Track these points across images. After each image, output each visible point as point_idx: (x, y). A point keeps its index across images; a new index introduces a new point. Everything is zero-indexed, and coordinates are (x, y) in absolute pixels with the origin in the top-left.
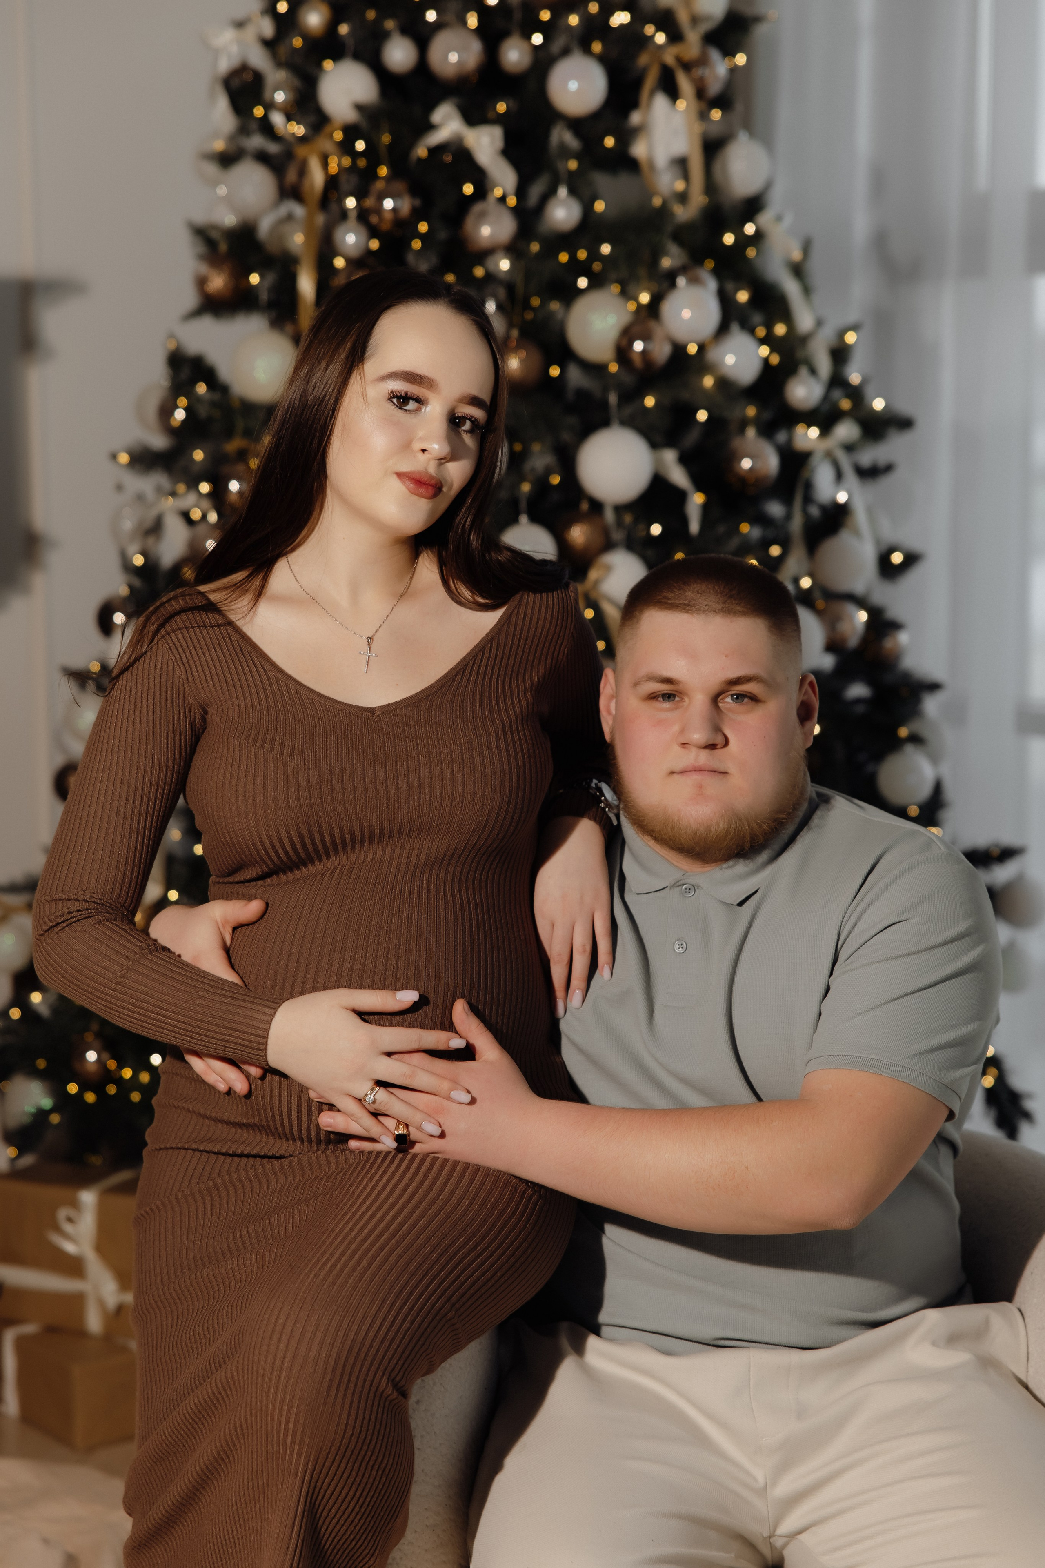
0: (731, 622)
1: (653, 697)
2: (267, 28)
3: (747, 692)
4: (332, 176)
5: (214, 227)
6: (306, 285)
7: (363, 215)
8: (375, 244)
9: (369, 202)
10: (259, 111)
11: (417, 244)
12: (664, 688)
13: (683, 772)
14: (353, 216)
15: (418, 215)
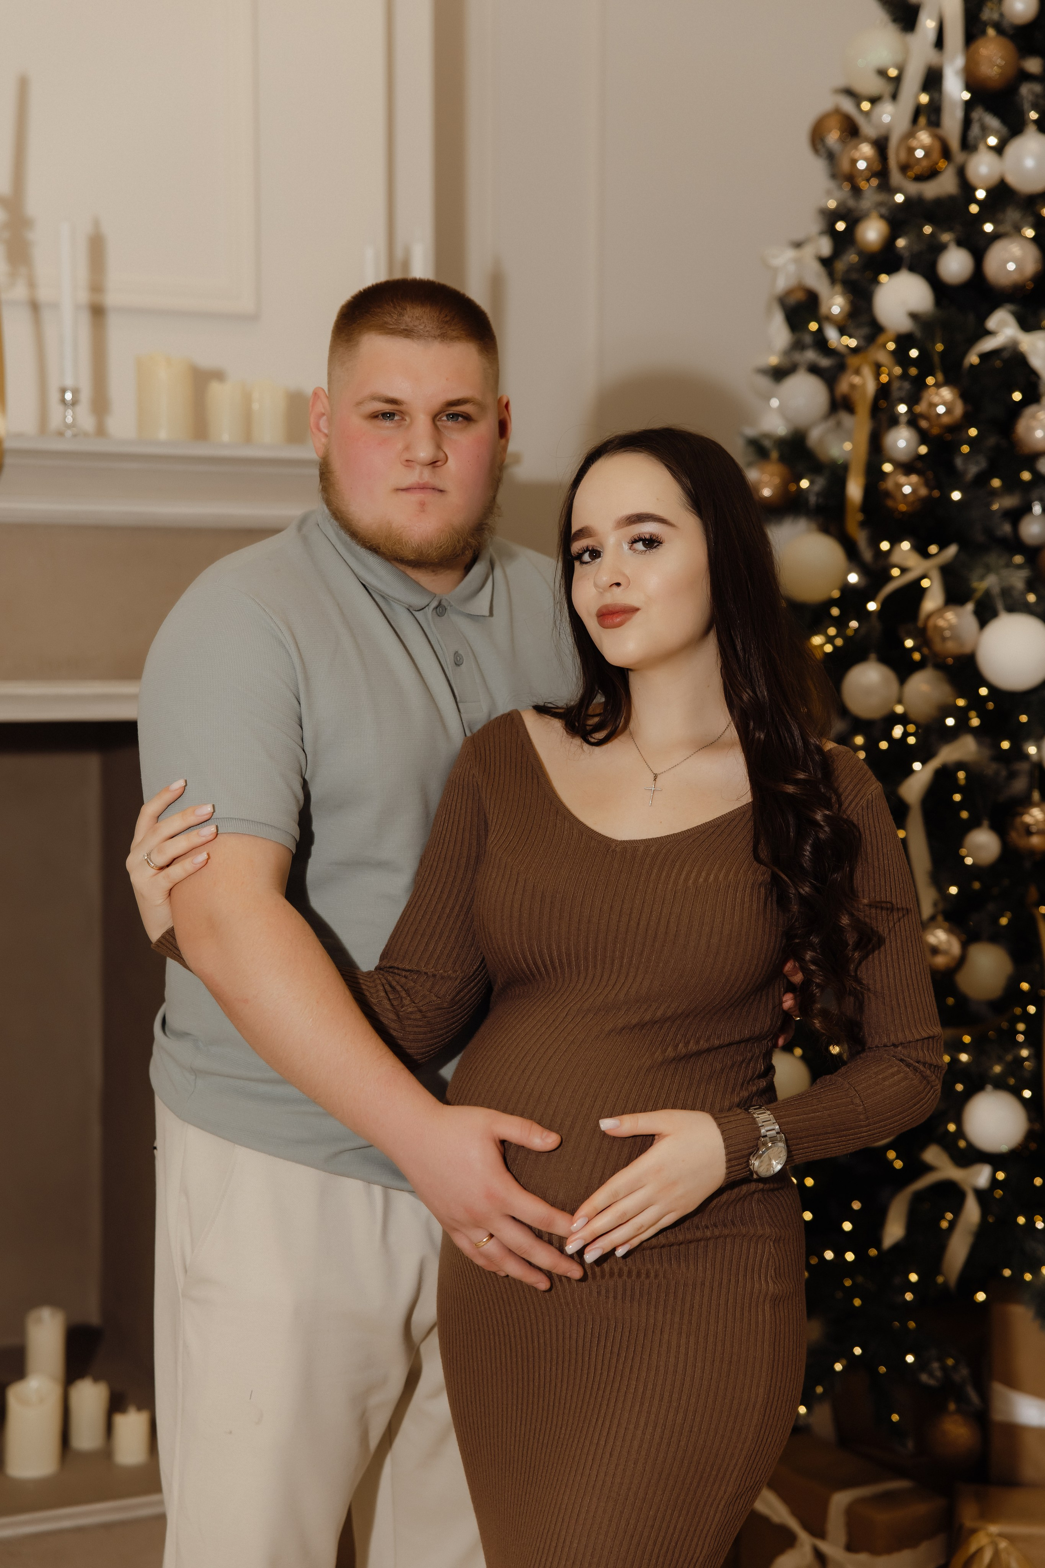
0: (448, 347)
1: (375, 416)
2: (825, 247)
3: (463, 412)
4: (883, 384)
5: (767, 436)
6: (855, 490)
7: (913, 421)
8: (923, 450)
10: (813, 326)
11: (965, 449)
12: (387, 407)
13: (407, 490)
14: (903, 419)
15: (968, 420)
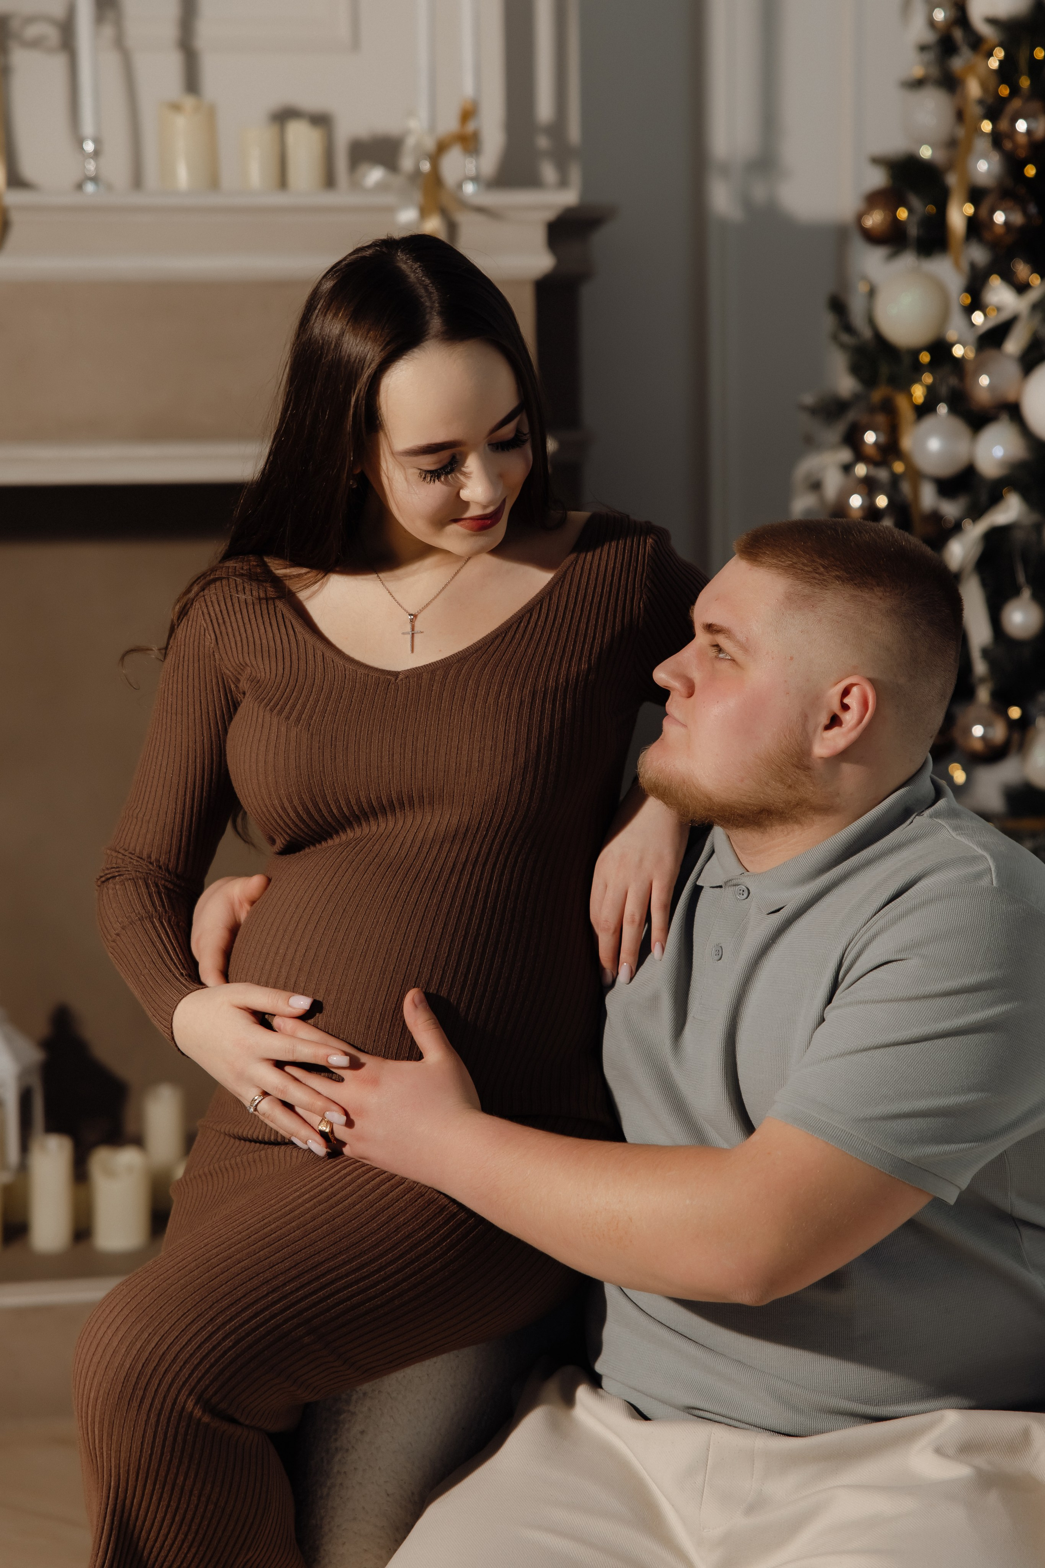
9: (1004, 125)
14: (989, 140)
